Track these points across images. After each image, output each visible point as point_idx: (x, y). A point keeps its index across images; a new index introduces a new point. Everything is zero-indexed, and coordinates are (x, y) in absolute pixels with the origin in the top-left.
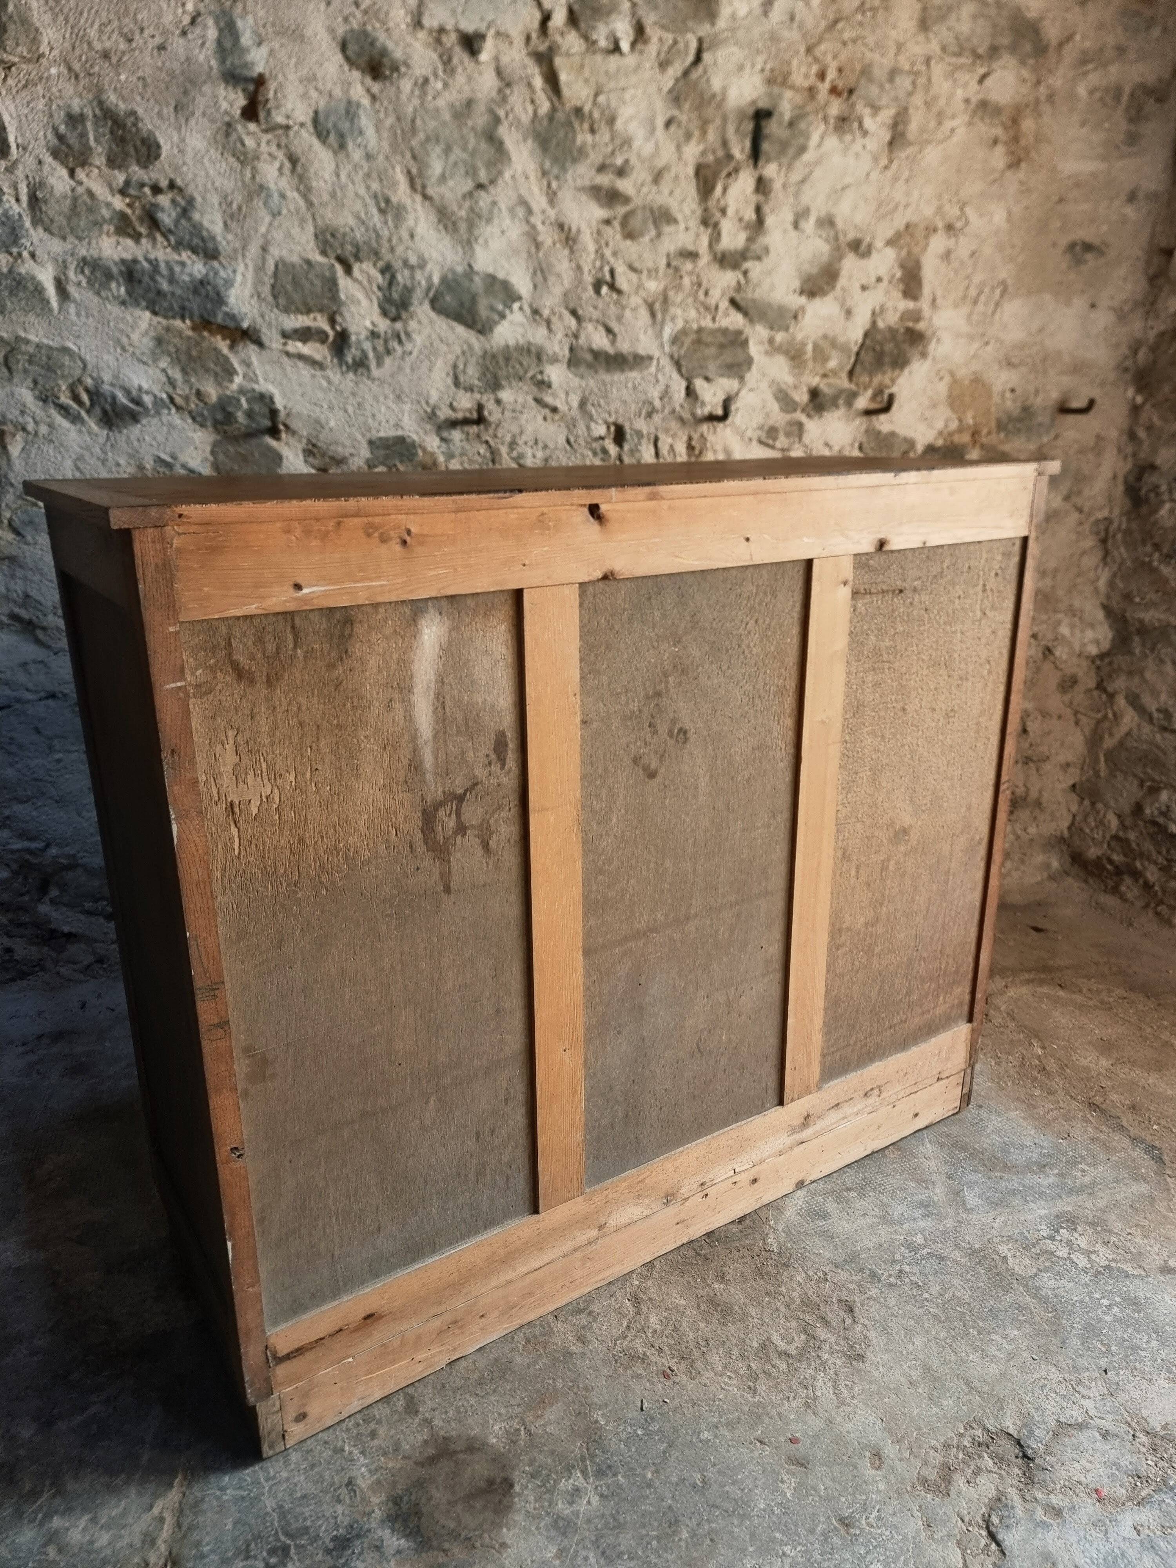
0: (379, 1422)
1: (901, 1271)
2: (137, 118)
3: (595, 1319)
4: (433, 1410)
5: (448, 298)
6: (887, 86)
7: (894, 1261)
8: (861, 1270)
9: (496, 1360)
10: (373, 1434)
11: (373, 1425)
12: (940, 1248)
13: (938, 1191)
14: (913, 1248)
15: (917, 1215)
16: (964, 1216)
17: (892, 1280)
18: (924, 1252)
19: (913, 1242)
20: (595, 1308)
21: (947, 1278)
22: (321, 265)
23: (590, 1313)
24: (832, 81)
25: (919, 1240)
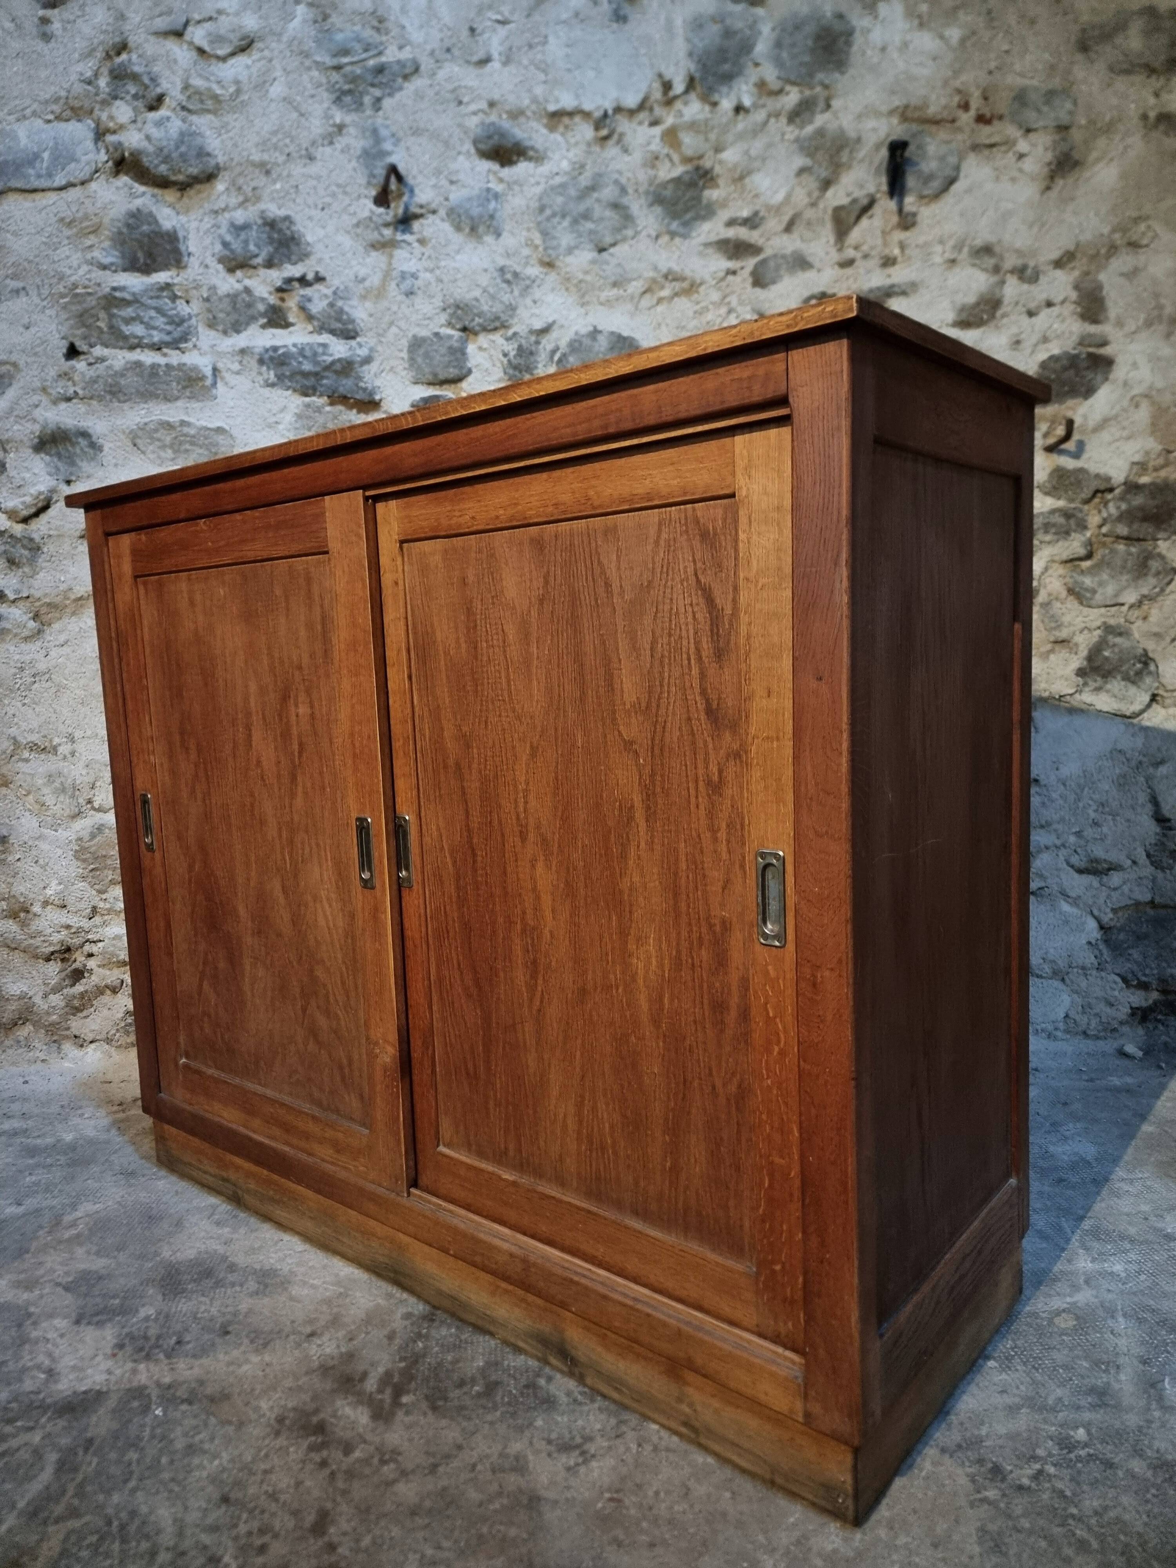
0: (276, 1536)
1: (1040, 1472)
2: (291, 222)
3: (585, 1462)
4: (345, 1534)
5: (571, 359)
6: (1045, 109)
7: (1034, 1458)
8: (981, 1461)
9: (444, 1489)
10: (263, 1549)
11: (266, 1539)
12: (1108, 1451)
13: (1123, 1377)
14: (1067, 1444)
15: (1083, 1403)
16: (1157, 1414)
17: (1026, 1481)
18: (1083, 1453)
19: (1068, 1437)
20: (592, 1448)
21: (1112, 1493)
22: (450, 337)
23: (583, 1453)
24: (978, 109)
25: (1081, 1434)
